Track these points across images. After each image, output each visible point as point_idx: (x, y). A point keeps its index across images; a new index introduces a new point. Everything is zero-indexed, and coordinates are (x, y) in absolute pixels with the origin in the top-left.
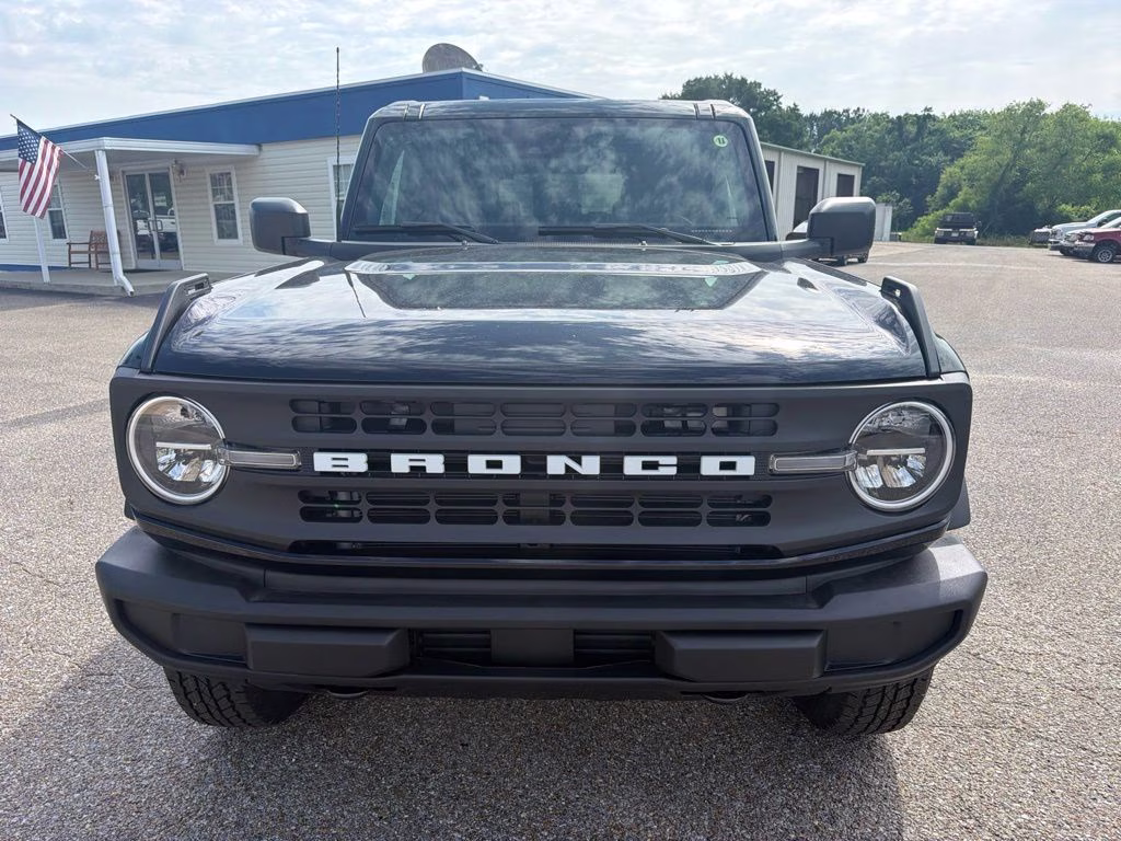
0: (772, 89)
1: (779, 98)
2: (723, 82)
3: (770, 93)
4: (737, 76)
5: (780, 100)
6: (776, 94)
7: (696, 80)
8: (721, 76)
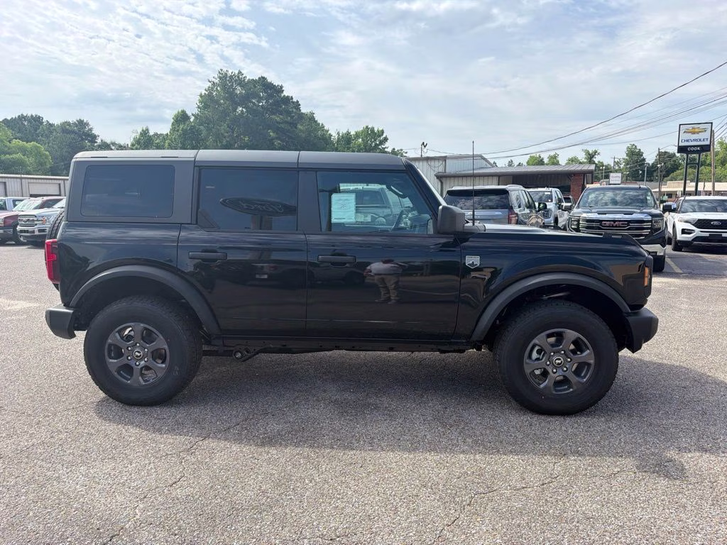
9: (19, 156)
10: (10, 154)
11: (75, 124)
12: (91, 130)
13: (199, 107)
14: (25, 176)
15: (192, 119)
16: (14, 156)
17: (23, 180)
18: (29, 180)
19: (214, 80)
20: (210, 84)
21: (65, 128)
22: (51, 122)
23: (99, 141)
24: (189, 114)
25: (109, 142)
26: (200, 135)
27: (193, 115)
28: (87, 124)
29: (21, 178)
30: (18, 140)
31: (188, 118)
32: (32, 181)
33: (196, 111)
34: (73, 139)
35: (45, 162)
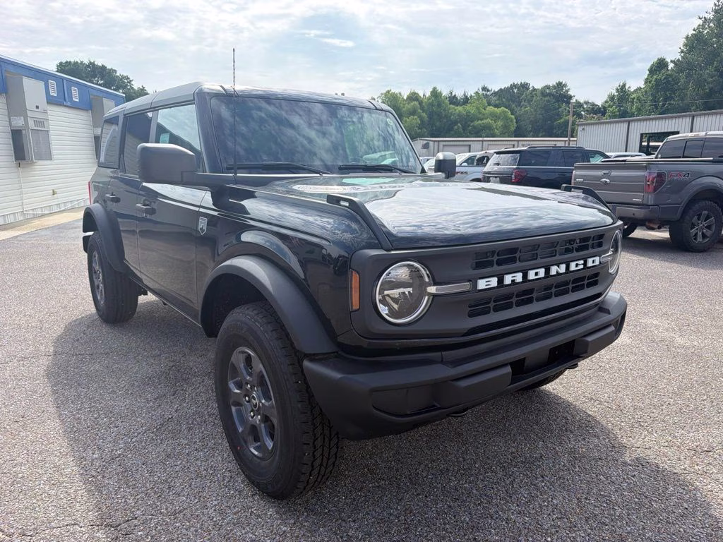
0: (125, 75)
1: (131, 81)
2: (88, 66)
3: (123, 77)
4: (99, 63)
5: (132, 83)
6: (128, 78)
7: (67, 62)
8: (86, 62)
9: (488, 121)
10: (481, 120)
11: (554, 86)
12: (567, 91)
13: (682, 52)
14: (489, 139)
15: (671, 66)
16: (485, 121)
17: (485, 143)
18: (489, 143)
19: (706, 15)
20: (700, 22)
21: (545, 92)
22: (536, 88)
23: (574, 100)
24: (668, 60)
25: (582, 101)
26: (677, 84)
27: (672, 61)
28: (565, 85)
29: (482, 141)
30: (491, 107)
31: (666, 65)
32: (491, 143)
33: (678, 56)
34: (548, 101)
35: (510, 125)
